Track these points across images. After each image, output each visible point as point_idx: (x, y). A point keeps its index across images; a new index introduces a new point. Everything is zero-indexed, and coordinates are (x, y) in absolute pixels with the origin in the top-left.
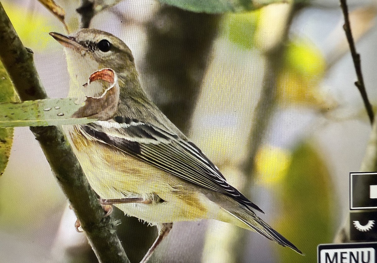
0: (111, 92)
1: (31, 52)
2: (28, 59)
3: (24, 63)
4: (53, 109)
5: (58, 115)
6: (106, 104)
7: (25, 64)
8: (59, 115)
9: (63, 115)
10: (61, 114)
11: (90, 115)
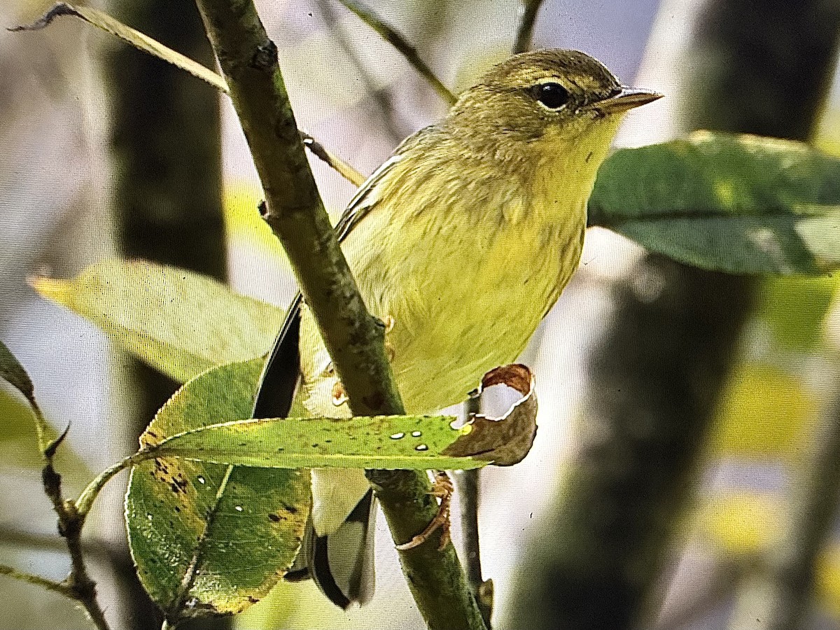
0: (522, 410)
1: (380, 325)
2: (374, 338)
3: (367, 344)
4: (408, 435)
5: (416, 449)
6: (511, 432)
7: (367, 348)
8: (419, 448)
9: (427, 449)
10: (423, 447)
11: (479, 453)
